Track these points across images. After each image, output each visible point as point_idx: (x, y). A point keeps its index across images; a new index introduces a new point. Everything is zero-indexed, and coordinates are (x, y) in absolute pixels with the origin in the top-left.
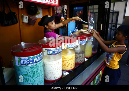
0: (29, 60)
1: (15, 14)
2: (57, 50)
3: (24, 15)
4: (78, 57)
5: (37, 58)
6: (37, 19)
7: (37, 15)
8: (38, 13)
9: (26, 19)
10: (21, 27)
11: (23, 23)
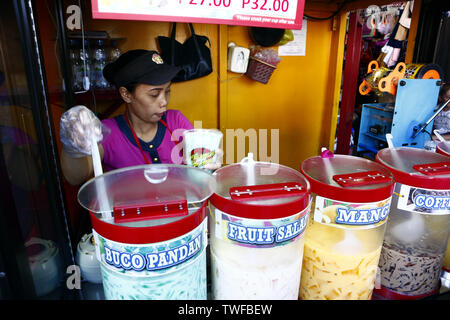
0: (131, 257)
1: (207, 44)
2: (269, 231)
3: (237, 45)
4: (401, 264)
5: (162, 255)
6: (279, 62)
7: (282, 44)
8: (286, 36)
9: (241, 61)
10: (221, 85)
11: (229, 71)
